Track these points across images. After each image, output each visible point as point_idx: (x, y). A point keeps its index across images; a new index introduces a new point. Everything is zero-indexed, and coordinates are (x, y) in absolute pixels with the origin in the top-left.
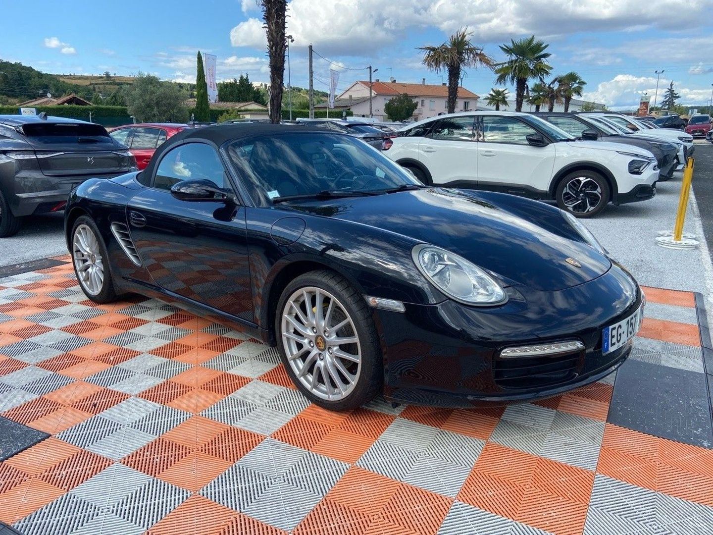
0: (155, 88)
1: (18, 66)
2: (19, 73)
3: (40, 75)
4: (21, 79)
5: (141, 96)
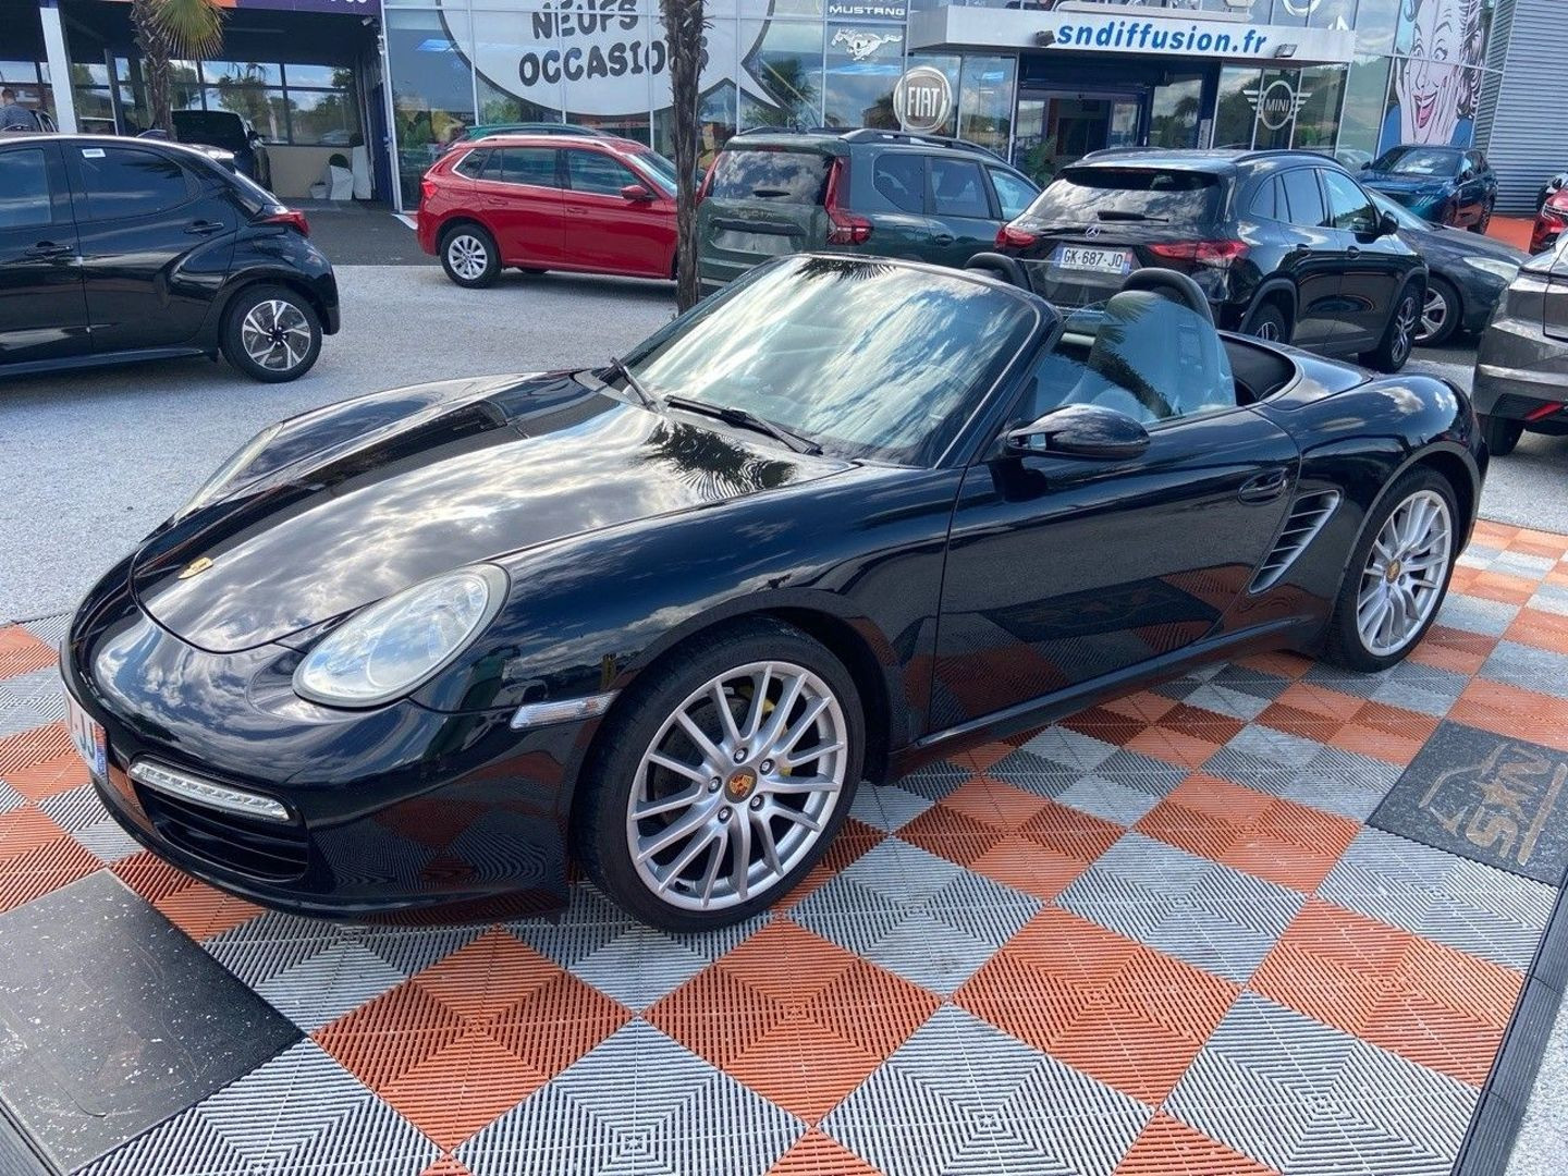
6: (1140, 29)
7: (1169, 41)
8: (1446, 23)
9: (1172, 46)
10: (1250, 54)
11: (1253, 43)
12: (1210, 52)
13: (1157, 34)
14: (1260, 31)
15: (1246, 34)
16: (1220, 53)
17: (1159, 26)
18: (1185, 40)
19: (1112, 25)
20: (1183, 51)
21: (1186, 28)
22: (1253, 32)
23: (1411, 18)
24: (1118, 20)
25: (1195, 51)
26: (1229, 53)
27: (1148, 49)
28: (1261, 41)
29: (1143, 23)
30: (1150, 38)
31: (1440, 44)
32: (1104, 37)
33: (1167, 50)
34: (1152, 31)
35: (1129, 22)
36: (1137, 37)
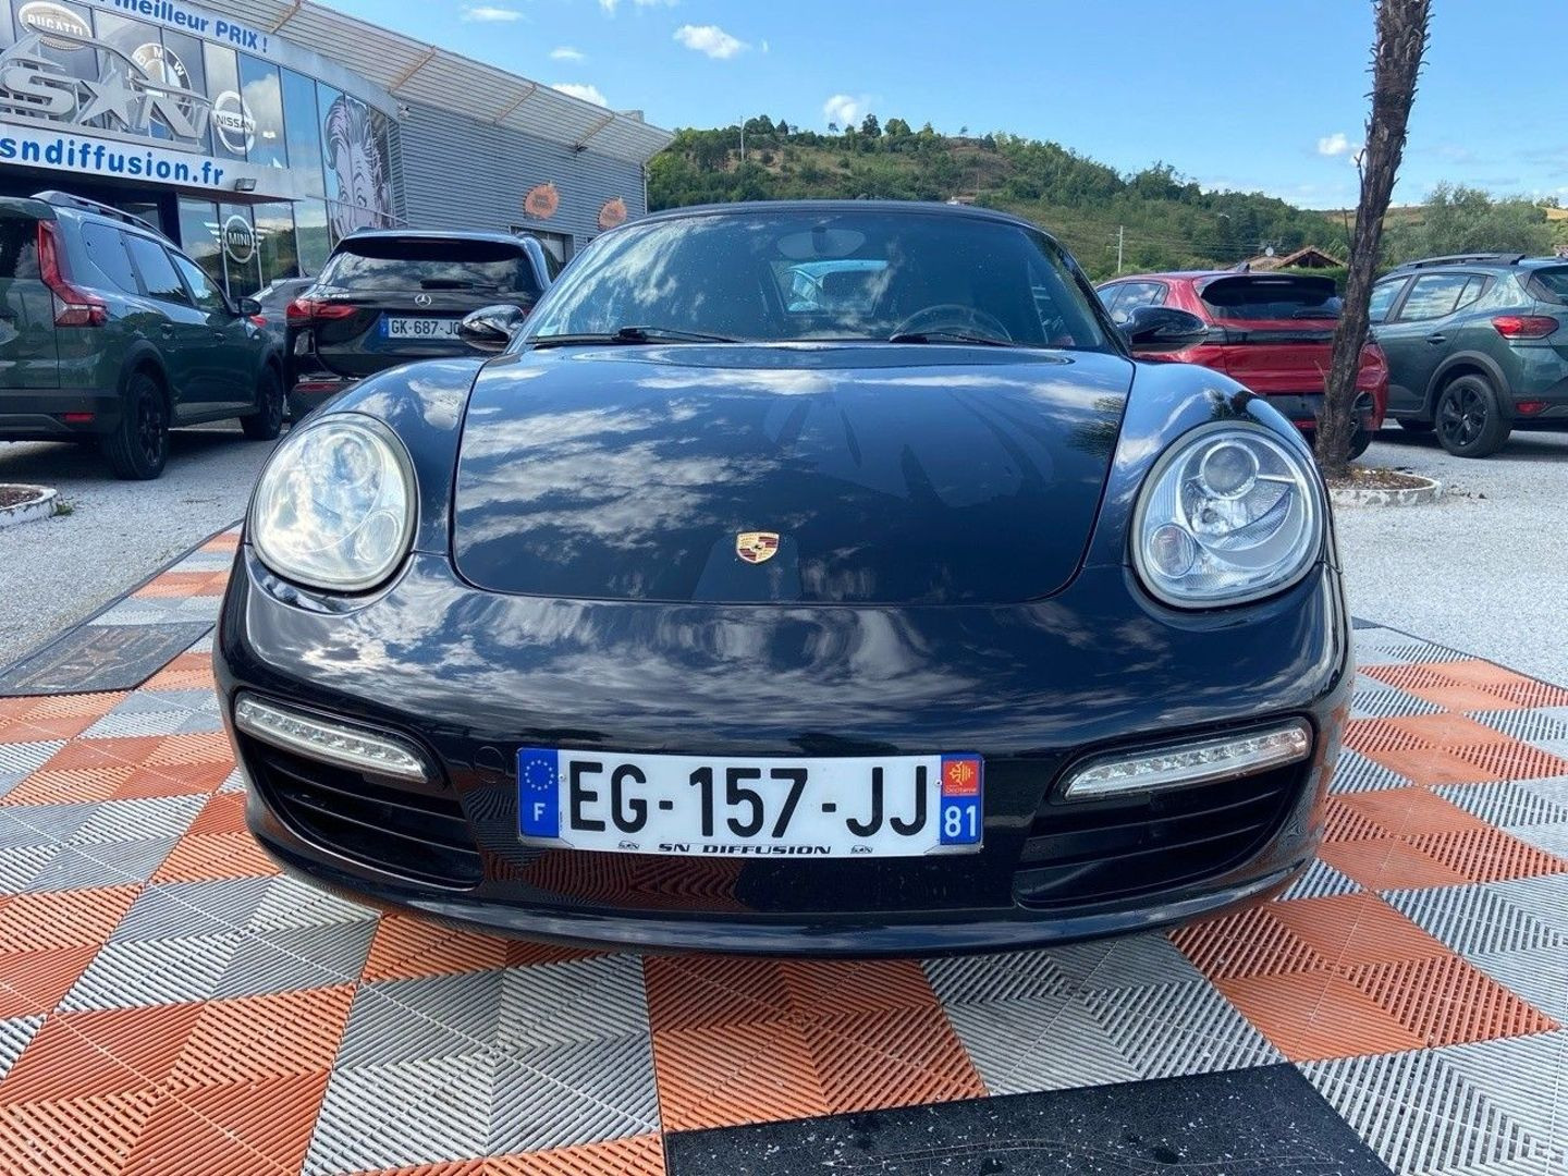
0: (1471, 219)
1: (1259, 199)
2: (1252, 214)
3: (1293, 213)
4: (1253, 225)
5: (1432, 236)
6: (93, 149)
7: (126, 165)
8: (359, 174)
9: (130, 170)
10: (211, 185)
11: (211, 175)
12: (171, 180)
13: (112, 157)
14: (216, 163)
15: (203, 165)
16: (181, 182)
17: (112, 148)
18: (143, 165)
19: (60, 142)
20: (142, 176)
21: (141, 152)
22: (208, 164)
23: (333, 165)
24: (66, 139)
25: (154, 178)
26: (190, 183)
27: (105, 171)
28: (218, 174)
29: (94, 144)
30: (105, 161)
31: (360, 193)
32: (54, 155)
33: (125, 174)
34: (107, 152)
35: (79, 143)
36: (91, 159)
